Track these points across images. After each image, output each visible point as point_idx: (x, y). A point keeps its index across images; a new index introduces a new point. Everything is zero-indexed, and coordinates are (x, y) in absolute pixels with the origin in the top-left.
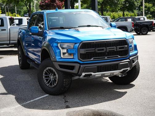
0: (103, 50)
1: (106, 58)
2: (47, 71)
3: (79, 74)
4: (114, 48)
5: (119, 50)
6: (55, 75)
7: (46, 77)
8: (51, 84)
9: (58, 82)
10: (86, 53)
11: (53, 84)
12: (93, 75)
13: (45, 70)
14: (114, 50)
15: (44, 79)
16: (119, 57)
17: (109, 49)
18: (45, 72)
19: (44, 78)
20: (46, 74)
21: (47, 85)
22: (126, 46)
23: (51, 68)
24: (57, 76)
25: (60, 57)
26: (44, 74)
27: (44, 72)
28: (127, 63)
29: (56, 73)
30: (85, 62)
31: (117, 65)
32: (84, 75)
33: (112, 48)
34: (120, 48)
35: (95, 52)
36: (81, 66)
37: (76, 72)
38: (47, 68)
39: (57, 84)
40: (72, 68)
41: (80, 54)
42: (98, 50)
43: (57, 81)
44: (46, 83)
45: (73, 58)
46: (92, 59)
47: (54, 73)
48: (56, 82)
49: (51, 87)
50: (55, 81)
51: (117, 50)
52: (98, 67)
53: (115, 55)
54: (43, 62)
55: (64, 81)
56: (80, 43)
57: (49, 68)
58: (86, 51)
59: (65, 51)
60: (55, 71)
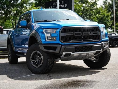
0: (80, 34)
1: (82, 41)
2: (34, 54)
3: (60, 53)
4: (89, 33)
5: (92, 35)
6: (40, 56)
7: (33, 59)
8: (37, 65)
9: (43, 63)
10: (66, 36)
11: (39, 65)
12: (72, 54)
13: (32, 54)
14: (89, 35)
15: (31, 62)
16: (93, 40)
17: (85, 33)
18: (33, 55)
19: (31, 60)
20: (33, 56)
21: (34, 66)
22: (98, 32)
23: (38, 51)
24: (42, 57)
25: (45, 40)
26: (31, 57)
27: (31, 56)
28: (100, 45)
29: (41, 55)
30: (65, 44)
31: (92, 46)
32: (65, 54)
33: (88, 33)
34: (93, 33)
35: (73, 35)
36: (62, 47)
37: (58, 52)
38: (34, 52)
39: (42, 64)
40: (55, 48)
41: (61, 37)
42: (76, 34)
43: (42, 61)
44: (33, 65)
45: (55, 41)
46: (71, 41)
47: (40, 55)
48: (42, 63)
49: (37, 67)
50: (41, 61)
51: (91, 35)
52: (76, 47)
53: (90, 39)
54: (30, 47)
55: (48, 60)
56: (61, 28)
57: (36, 51)
58: (66, 34)
59: (49, 35)
60: (40, 53)
